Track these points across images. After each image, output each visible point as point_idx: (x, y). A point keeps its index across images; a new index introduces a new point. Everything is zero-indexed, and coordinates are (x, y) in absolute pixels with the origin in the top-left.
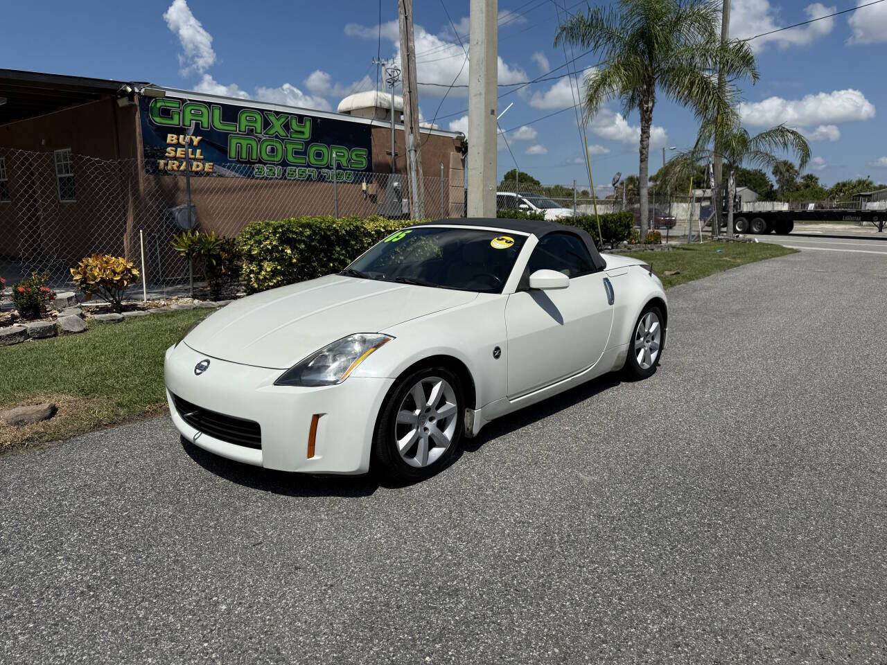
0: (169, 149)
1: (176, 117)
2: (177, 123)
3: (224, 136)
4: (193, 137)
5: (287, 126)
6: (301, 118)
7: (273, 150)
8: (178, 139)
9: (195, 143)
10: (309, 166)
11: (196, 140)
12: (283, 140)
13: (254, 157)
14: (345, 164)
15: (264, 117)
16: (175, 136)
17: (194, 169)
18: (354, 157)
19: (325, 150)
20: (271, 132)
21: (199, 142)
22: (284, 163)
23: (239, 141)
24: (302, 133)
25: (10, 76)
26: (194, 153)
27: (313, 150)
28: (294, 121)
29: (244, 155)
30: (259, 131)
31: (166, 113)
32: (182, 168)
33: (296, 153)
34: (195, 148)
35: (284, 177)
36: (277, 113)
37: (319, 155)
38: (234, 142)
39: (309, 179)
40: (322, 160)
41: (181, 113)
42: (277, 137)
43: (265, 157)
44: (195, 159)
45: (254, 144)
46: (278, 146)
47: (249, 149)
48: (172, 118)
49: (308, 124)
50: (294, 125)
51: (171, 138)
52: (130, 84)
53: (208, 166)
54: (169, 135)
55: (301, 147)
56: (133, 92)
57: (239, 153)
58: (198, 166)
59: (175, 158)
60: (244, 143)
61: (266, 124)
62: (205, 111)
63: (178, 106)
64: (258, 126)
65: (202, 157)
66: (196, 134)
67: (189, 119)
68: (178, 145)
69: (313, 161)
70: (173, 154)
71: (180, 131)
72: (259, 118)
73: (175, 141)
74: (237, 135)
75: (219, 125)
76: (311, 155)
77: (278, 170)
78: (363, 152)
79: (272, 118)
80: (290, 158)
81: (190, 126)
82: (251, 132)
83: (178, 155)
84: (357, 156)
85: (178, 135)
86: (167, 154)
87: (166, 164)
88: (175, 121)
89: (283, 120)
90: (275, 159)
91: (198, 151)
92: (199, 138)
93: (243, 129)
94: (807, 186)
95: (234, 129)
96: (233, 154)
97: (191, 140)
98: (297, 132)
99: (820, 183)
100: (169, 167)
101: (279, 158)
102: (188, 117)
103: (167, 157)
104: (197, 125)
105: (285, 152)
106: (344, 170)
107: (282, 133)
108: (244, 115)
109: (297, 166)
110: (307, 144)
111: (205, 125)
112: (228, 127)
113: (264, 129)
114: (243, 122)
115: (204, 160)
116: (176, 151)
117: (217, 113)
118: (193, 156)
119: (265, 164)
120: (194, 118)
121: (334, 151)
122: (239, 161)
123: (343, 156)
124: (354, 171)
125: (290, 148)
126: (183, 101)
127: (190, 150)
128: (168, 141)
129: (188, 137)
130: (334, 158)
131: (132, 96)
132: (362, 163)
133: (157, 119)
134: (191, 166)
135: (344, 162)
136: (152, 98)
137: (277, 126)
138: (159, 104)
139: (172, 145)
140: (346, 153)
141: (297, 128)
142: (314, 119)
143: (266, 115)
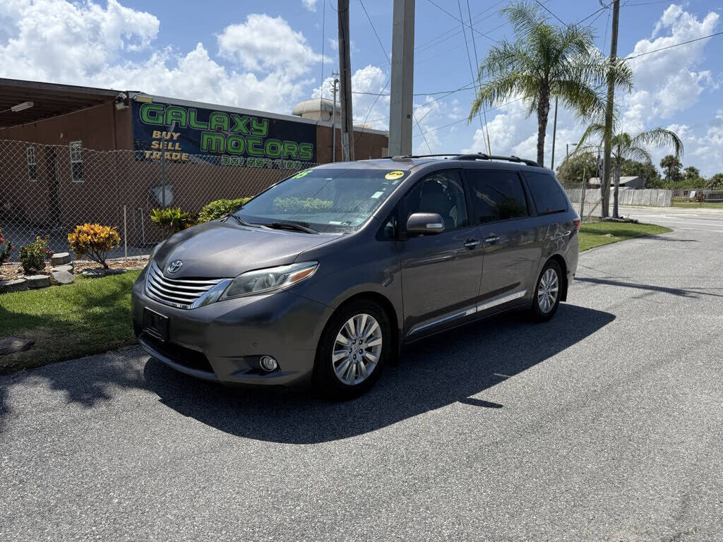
0: (154, 143)
1: (161, 118)
2: (161, 122)
3: (198, 133)
4: (174, 134)
5: (248, 126)
6: (260, 120)
7: (237, 144)
8: (162, 135)
9: (175, 138)
10: (265, 157)
11: (176, 136)
12: (246, 136)
13: (222, 149)
15: (231, 119)
16: (159, 132)
17: (173, 157)
18: (302, 151)
19: (278, 144)
20: (236, 130)
21: (178, 138)
22: (246, 155)
23: (209, 136)
24: (261, 131)
25: (34, 86)
26: (173, 146)
27: (268, 145)
28: (254, 122)
29: (214, 148)
30: (226, 129)
31: (152, 114)
33: (256, 147)
34: (174, 142)
35: (245, 166)
36: (241, 115)
37: (274, 148)
38: (206, 137)
39: (265, 167)
40: (276, 153)
41: (165, 115)
42: (240, 134)
43: (230, 149)
44: (174, 151)
45: (222, 139)
46: (241, 140)
47: (218, 143)
48: (157, 119)
49: (266, 124)
50: (255, 125)
51: (156, 134)
52: (127, 93)
53: (184, 156)
54: (155, 132)
55: (259, 142)
56: (128, 99)
57: (209, 145)
58: (176, 156)
59: (159, 150)
60: (214, 138)
61: (232, 123)
62: (183, 113)
63: (162, 109)
64: (226, 125)
65: (180, 149)
66: (176, 131)
67: (170, 119)
68: (159, 140)
69: (268, 153)
70: (157, 146)
71: (163, 128)
72: (226, 119)
73: (159, 137)
74: (208, 132)
75: (193, 124)
76: (268, 149)
77: (240, 160)
78: (310, 146)
79: (237, 119)
80: (251, 151)
81: (171, 125)
82: (219, 130)
83: (161, 147)
84: (306, 150)
85: (162, 132)
86: (152, 147)
87: (152, 154)
88: (160, 121)
89: (246, 120)
90: (239, 151)
91: (177, 144)
92: (178, 134)
93: (213, 127)
94: (690, 176)
95: (206, 127)
96: (205, 146)
97: (172, 136)
98: (256, 130)
99: (701, 175)
100: (153, 157)
101: (241, 150)
102: (170, 117)
103: (152, 149)
104: (177, 124)
105: (246, 147)
106: (294, 160)
107: (245, 131)
108: (215, 116)
109: (256, 157)
110: (265, 139)
111: (183, 124)
112: (202, 126)
113: (231, 127)
114: (214, 119)
115: (182, 151)
116: (159, 144)
117: (193, 115)
118: (173, 148)
119: (230, 155)
120: (175, 118)
121: (286, 145)
122: (209, 153)
123: (293, 150)
124: (302, 161)
125: (251, 142)
126: (166, 105)
127: (170, 144)
128: (154, 136)
129: (169, 134)
130: (286, 150)
131: (126, 102)
132: (308, 156)
133: (146, 118)
134: (171, 156)
135: (294, 154)
136: (142, 103)
137: (241, 125)
138: (148, 108)
139: (155, 139)
140: (296, 147)
141: (256, 127)
142: (270, 120)
143: (232, 116)
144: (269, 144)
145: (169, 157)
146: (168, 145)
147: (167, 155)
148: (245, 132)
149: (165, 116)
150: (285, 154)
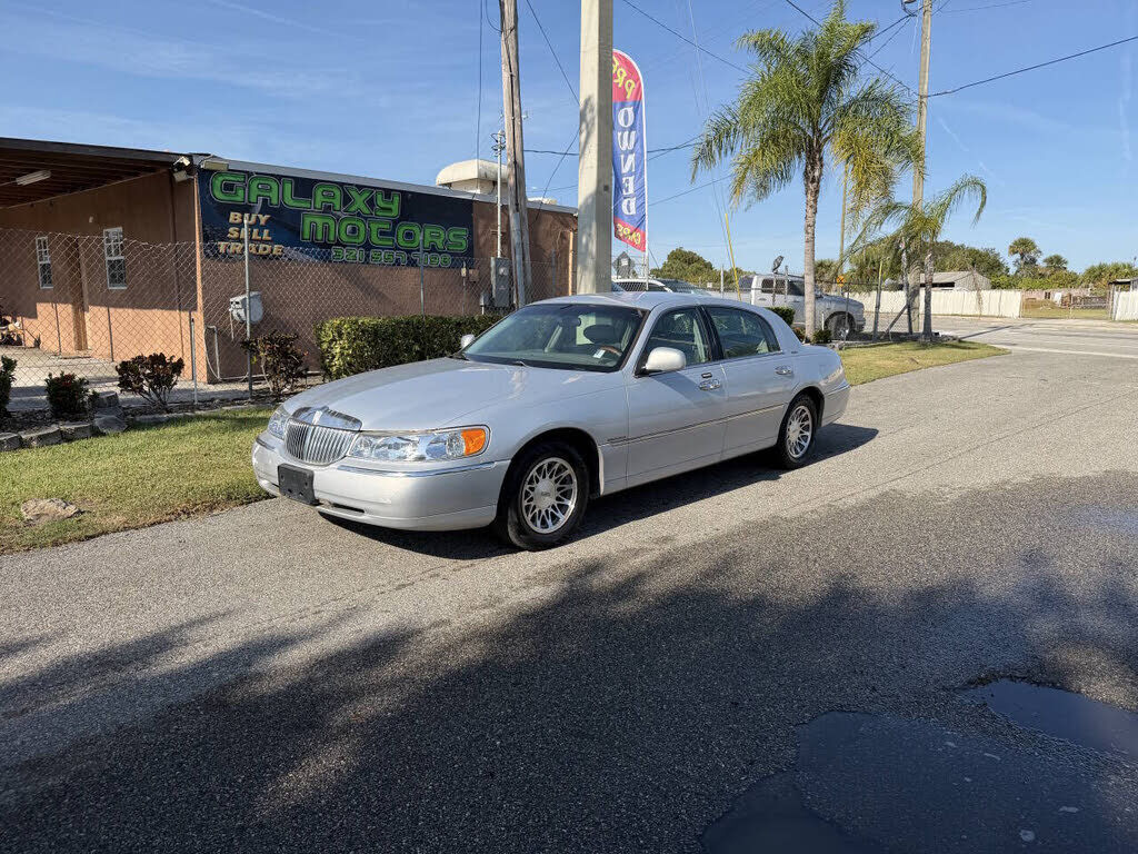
0: (231, 230)
1: (241, 192)
2: (242, 199)
3: (297, 214)
4: (260, 216)
5: (371, 203)
6: (388, 193)
7: (354, 230)
8: (242, 218)
9: (262, 223)
10: (397, 249)
11: (263, 219)
12: (366, 219)
13: (332, 238)
14: (440, 246)
15: (344, 192)
16: (239, 215)
17: (260, 251)
18: (451, 238)
19: (416, 229)
20: (353, 209)
21: (267, 221)
22: (368, 246)
23: (314, 220)
24: (390, 210)
25: (53, 149)
26: (260, 233)
27: (401, 232)
28: (379, 196)
29: (320, 237)
30: (337, 207)
31: (228, 187)
33: (382, 233)
34: (261, 229)
35: (367, 262)
36: (360, 187)
37: (409, 235)
38: (308, 220)
39: (398, 263)
40: (414, 241)
41: (246, 188)
42: (359, 214)
43: (344, 238)
44: (261, 241)
45: (331, 223)
46: (360, 224)
47: (326, 229)
48: (236, 194)
49: (397, 199)
50: (380, 202)
51: (234, 217)
52: (190, 157)
53: (277, 249)
54: (232, 214)
55: (388, 226)
56: (192, 164)
57: (314, 233)
58: (265, 249)
59: (238, 240)
60: (319, 221)
61: (347, 200)
62: (274, 186)
63: (242, 180)
64: (337, 203)
65: (270, 238)
66: (262, 212)
67: (256, 194)
68: (242, 225)
69: (402, 243)
70: (236, 235)
71: (245, 208)
72: (338, 193)
73: (239, 221)
74: (311, 213)
75: (290, 201)
76: (400, 236)
77: (359, 254)
78: (463, 232)
79: (354, 193)
80: (375, 239)
81: (257, 203)
82: (328, 209)
83: (242, 235)
84: (457, 237)
85: (243, 214)
86: (229, 235)
87: (228, 247)
88: (239, 197)
89: (367, 194)
90: (356, 241)
91: (266, 232)
92: (267, 216)
95: (308, 205)
96: (307, 235)
97: (258, 219)
98: (382, 209)
99: (1069, 268)
100: (231, 250)
101: (361, 239)
102: (254, 191)
103: (229, 239)
104: (265, 201)
105: (368, 233)
106: (440, 253)
107: (365, 210)
108: (321, 190)
109: (383, 249)
110: (395, 223)
111: (275, 201)
112: (302, 204)
113: (344, 205)
114: (319, 196)
115: (273, 242)
116: (239, 232)
117: (288, 187)
118: (260, 238)
119: (345, 246)
120: (262, 193)
121: (428, 231)
122: (314, 243)
123: (439, 237)
124: (452, 254)
125: (374, 227)
126: (249, 174)
127: (255, 231)
128: (231, 220)
129: (254, 216)
130: (428, 239)
131: (190, 169)
132: (461, 245)
133: (219, 195)
134: (257, 250)
135: (440, 244)
136: (212, 171)
137: (359, 202)
138: (221, 179)
139: (234, 225)
140: (442, 234)
141: (383, 205)
142: (404, 193)
143: (346, 189)
144: (402, 230)
145: (252, 251)
146: (251, 232)
147: (252, 247)
148: (367, 212)
149: (247, 190)
150: (427, 245)
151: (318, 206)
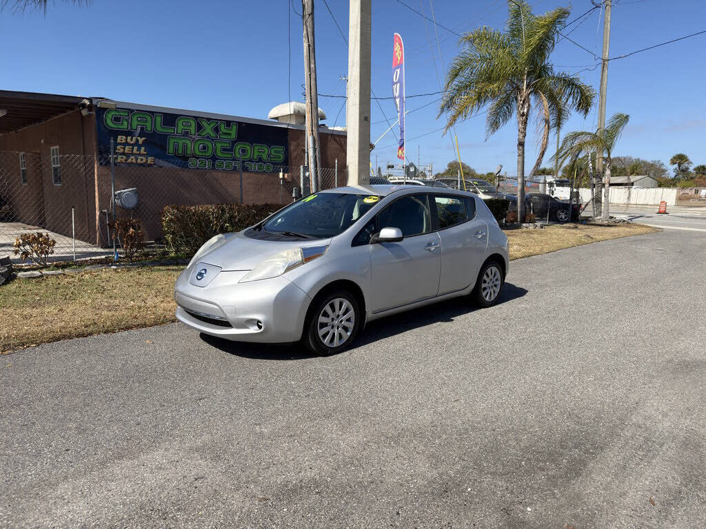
0: (119, 147)
1: (125, 123)
2: (126, 127)
3: (164, 137)
4: (139, 138)
5: (216, 130)
6: (228, 123)
7: (204, 148)
8: (127, 140)
9: (140, 142)
10: (234, 160)
11: (141, 140)
12: (213, 140)
13: (189, 152)
15: (198, 124)
16: (124, 137)
17: (139, 161)
18: (273, 153)
19: (248, 148)
20: (203, 134)
21: (143, 142)
23: (176, 141)
24: (230, 134)
26: (139, 150)
28: (222, 126)
29: (180, 152)
30: (193, 132)
31: (117, 119)
32: (129, 161)
33: (224, 150)
34: (139, 147)
35: (213, 168)
36: (209, 119)
37: (243, 151)
38: (172, 141)
39: (235, 169)
40: (246, 155)
42: (208, 137)
43: (197, 153)
44: (140, 155)
45: (188, 142)
46: (210, 145)
47: (185, 147)
48: (122, 124)
49: (235, 128)
50: (223, 128)
51: (121, 139)
52: (90, 99)
53: (150, 160)
54: (119, 137)
55: (228, 145)
56: (91, 105)
57: (176, 149)
58: (142, 160)
59: (123, 154)
60: (181, 142)
61: (199, 128)
62: (149, 118)
63: (127, 114)
64: (193, 129)
65: (145, 153)
66: (141, 136)
68: (126, 144)
69: (238, 156)
70: (122, 150)
71: (128, 133)
72: (193, 123)
73: (124, 141)
74: (175, 136)
75: (159, 128)
76: (237, 151)
77: (208, 164)
78: (281, 149)
79: (204, 124)
80: (219, 154)
81: (137, 130)
82: (186, 134)
83: (126, 151)
84: (277, 152)
85: (127, 137)
86: (117, 151)
87: (116, 158)
89: (212, 125)
90: (206, 154)
91: (143, 148)
92: (143, 139)
95: (172, 131)
96: (171, 150)
97: (137, 140)
98: (225, 133)
100: (119, 160)
101: (209, 153)
102: (135, 123)
103: (117, 153)
104: (142, 129)
105: (215, 149)
106: (265, 163)
107: (213, 134)
108: (181, 121)
109: (225, 160)
110: (234, 143)
111: (149, 129)
112: (169, 130)
113: (198, 132)
114: (180, 126)
115: (147, 156)
116: (124, 149)
117: (159, 119)
118: (138, 152)
119: (198, 158)
120: (140, 124)
121: (256, 148)
122: (177, 156)
123: (264, 152)
124: (273, 164)
125: (219, 146)
126: (132, 111)
127: (136, 148)
128: (119, 141)
129: (134, 138)
130: (256, 154)
131: (90, 108)
132: (280, 158)
133: (110, 124)
134: (137, 160)
135: (264, 157)
136: (106, 109)
137: (208, 129)
138: (111, 114)
139: (121, 144)
140: (266, 150)
141: (225, 131)
142: (240, 124)
143: (199, 120)
144: (239, 147)
145: (134, 161)
146: (133, 149)
147: (132, 159)
148: (214, 136)
149: (130, 121)
150: (255, 157)
151: (180, 131)
